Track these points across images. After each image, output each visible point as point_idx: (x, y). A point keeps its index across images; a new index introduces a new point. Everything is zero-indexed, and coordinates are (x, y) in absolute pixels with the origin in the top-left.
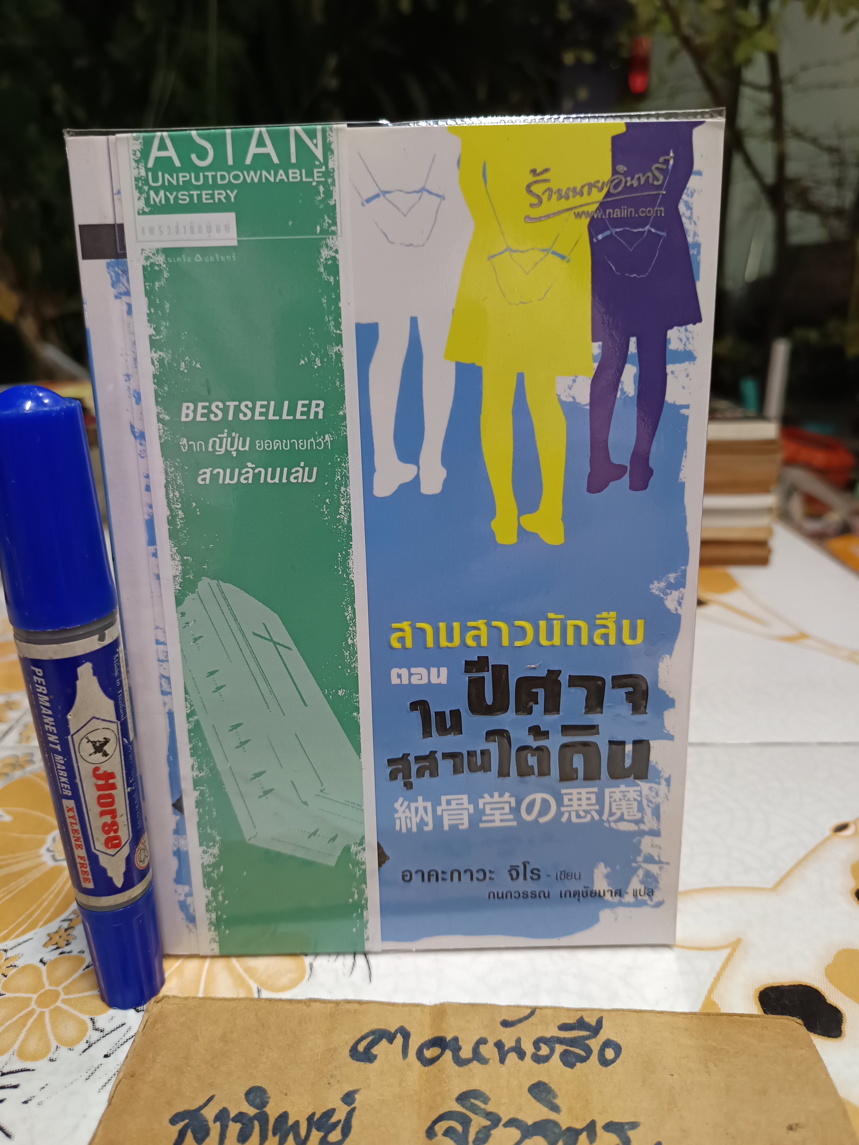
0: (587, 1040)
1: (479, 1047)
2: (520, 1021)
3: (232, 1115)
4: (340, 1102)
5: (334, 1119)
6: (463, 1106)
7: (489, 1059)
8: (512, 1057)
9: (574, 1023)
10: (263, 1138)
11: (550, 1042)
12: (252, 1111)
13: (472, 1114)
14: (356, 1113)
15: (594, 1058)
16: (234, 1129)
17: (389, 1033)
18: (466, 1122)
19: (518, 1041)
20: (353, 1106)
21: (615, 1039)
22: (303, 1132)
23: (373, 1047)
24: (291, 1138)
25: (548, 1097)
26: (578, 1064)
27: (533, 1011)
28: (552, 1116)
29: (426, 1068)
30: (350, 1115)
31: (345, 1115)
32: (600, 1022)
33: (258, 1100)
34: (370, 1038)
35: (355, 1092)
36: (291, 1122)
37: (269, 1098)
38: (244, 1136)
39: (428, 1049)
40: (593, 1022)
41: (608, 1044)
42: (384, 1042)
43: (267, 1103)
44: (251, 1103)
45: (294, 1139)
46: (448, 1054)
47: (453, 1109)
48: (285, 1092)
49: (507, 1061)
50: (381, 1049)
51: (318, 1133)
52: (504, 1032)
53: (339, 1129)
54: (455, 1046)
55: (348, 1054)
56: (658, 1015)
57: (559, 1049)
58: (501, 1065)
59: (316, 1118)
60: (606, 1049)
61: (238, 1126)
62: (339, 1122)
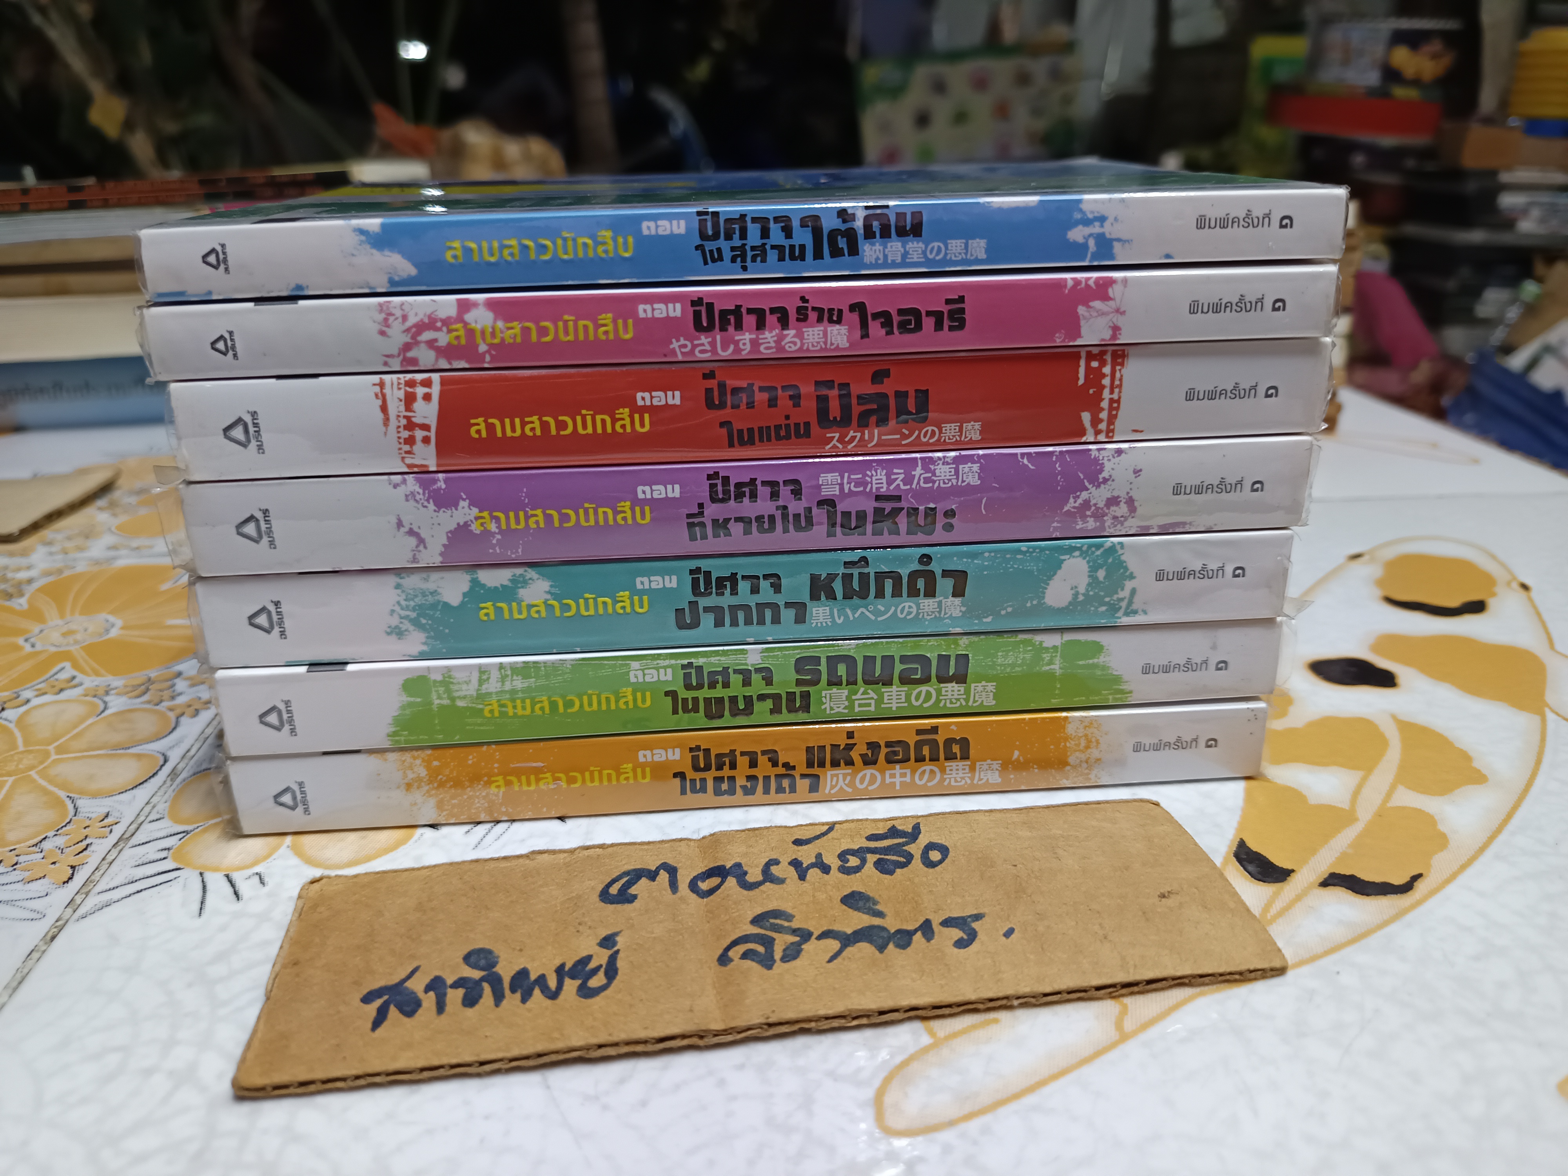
0: (904, 846)
1: (769, 868)
2: (818, 837)
3: (449, 982)
4: (598, 948)
5: (592, 965)
6: (761, 927)
7: (785, 879)
8: (814, 874)
9: (886, 833)
10: (499, 997)
11: (860, 853)
12: (476, 974)
13: (774, 933)
14: (621, 955)
15: (917, 862)
16: (455, 996)
17: (649, 871)
18: (768, 943)
19: (819, 856)
20: (615, 949)
21: (939, 842)
22: (552, 983)
23: (630, 887)
24: (537, 992)
25: (868, 905)
26: (898, 871)
27: (832, 827)
28: (877, 921)
29: (705, 900)
30: (613, 959)
31: (607, 959)
32: (917, 829)
33: (483, 963)
34: (625, 879)
35: (616, 934)
36: (533, 976)
37: (498, 957)
38: (470, 1001)
39: (703, 881)
40: (909, 828)
41: (931, 846)
42: (644, 881)
43: (497, 963)
44: (475, 966)
45: (542, 992)
46: (731, 882)
47: (748, 933)
48: (518, 948)
49: (808, 877)
50: (641, 887)
51: (574, 981)
52: (799, 851)
53: (601, 974)
54: (738, 872)
55: (598, 899)
56: (986, 814)
57: (871, 858)
58: (802, 882)
59: (567, 969)
60: (930, 852)
61: (461, 992)
62: (601, 966)
